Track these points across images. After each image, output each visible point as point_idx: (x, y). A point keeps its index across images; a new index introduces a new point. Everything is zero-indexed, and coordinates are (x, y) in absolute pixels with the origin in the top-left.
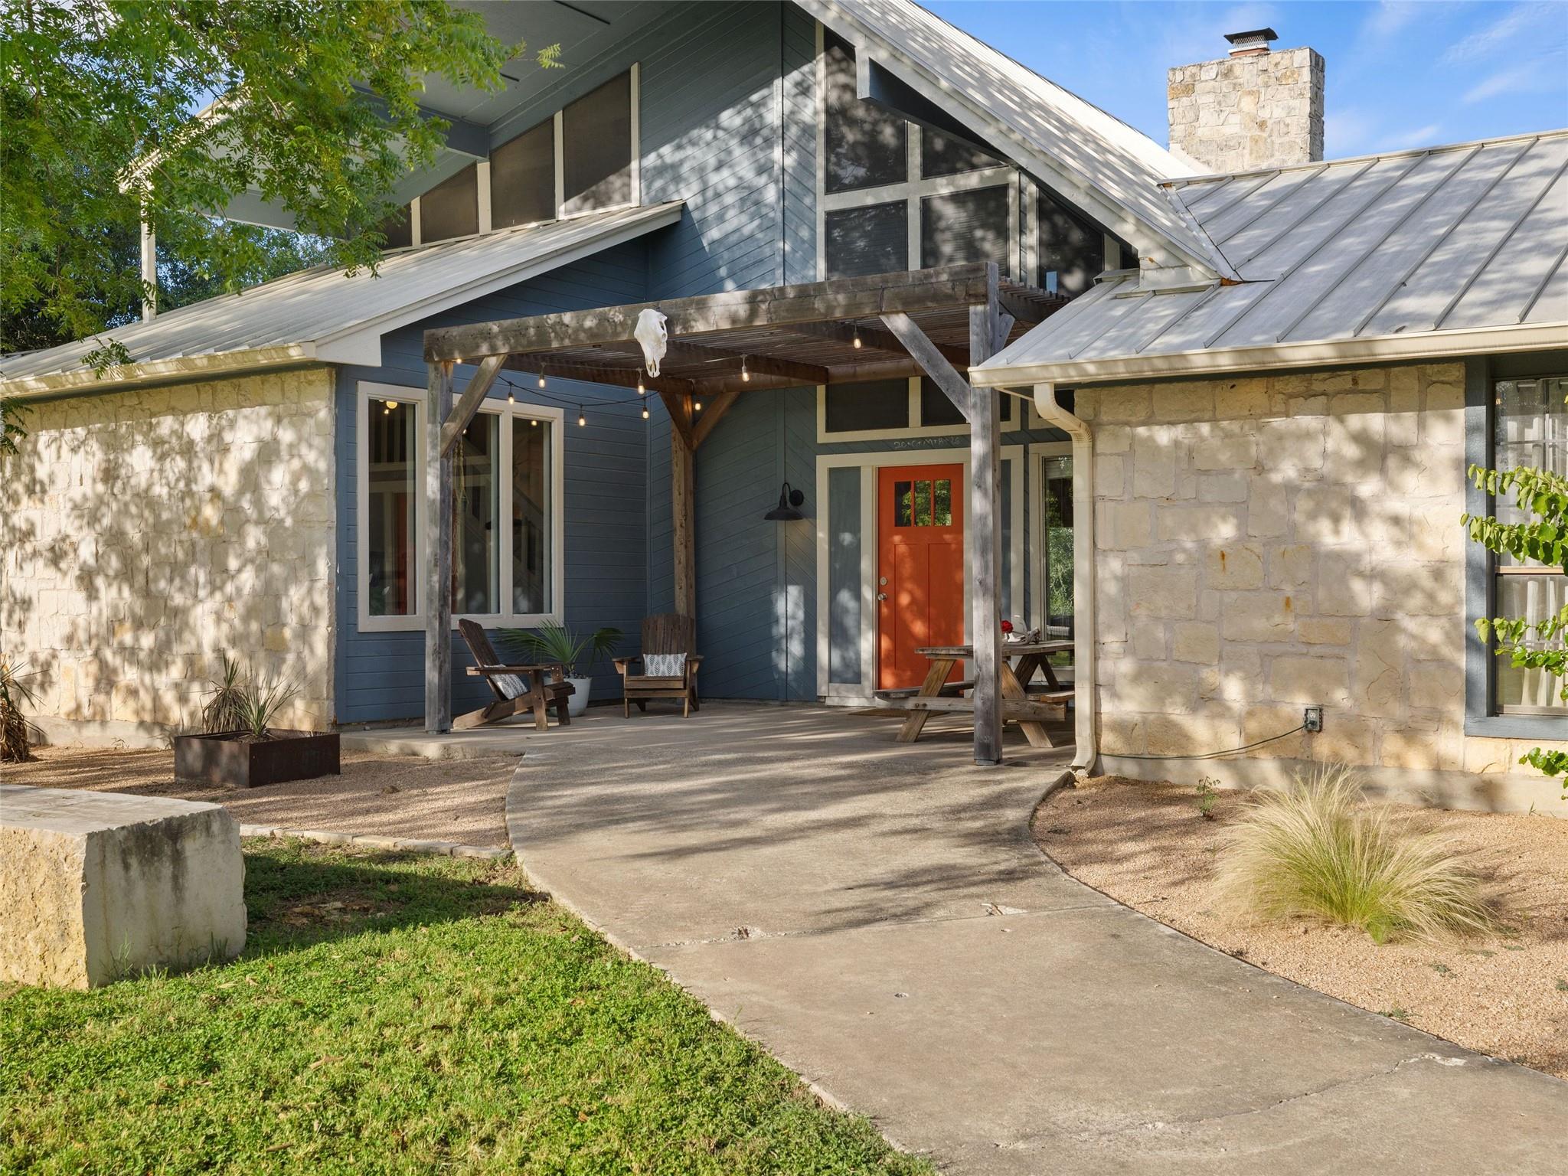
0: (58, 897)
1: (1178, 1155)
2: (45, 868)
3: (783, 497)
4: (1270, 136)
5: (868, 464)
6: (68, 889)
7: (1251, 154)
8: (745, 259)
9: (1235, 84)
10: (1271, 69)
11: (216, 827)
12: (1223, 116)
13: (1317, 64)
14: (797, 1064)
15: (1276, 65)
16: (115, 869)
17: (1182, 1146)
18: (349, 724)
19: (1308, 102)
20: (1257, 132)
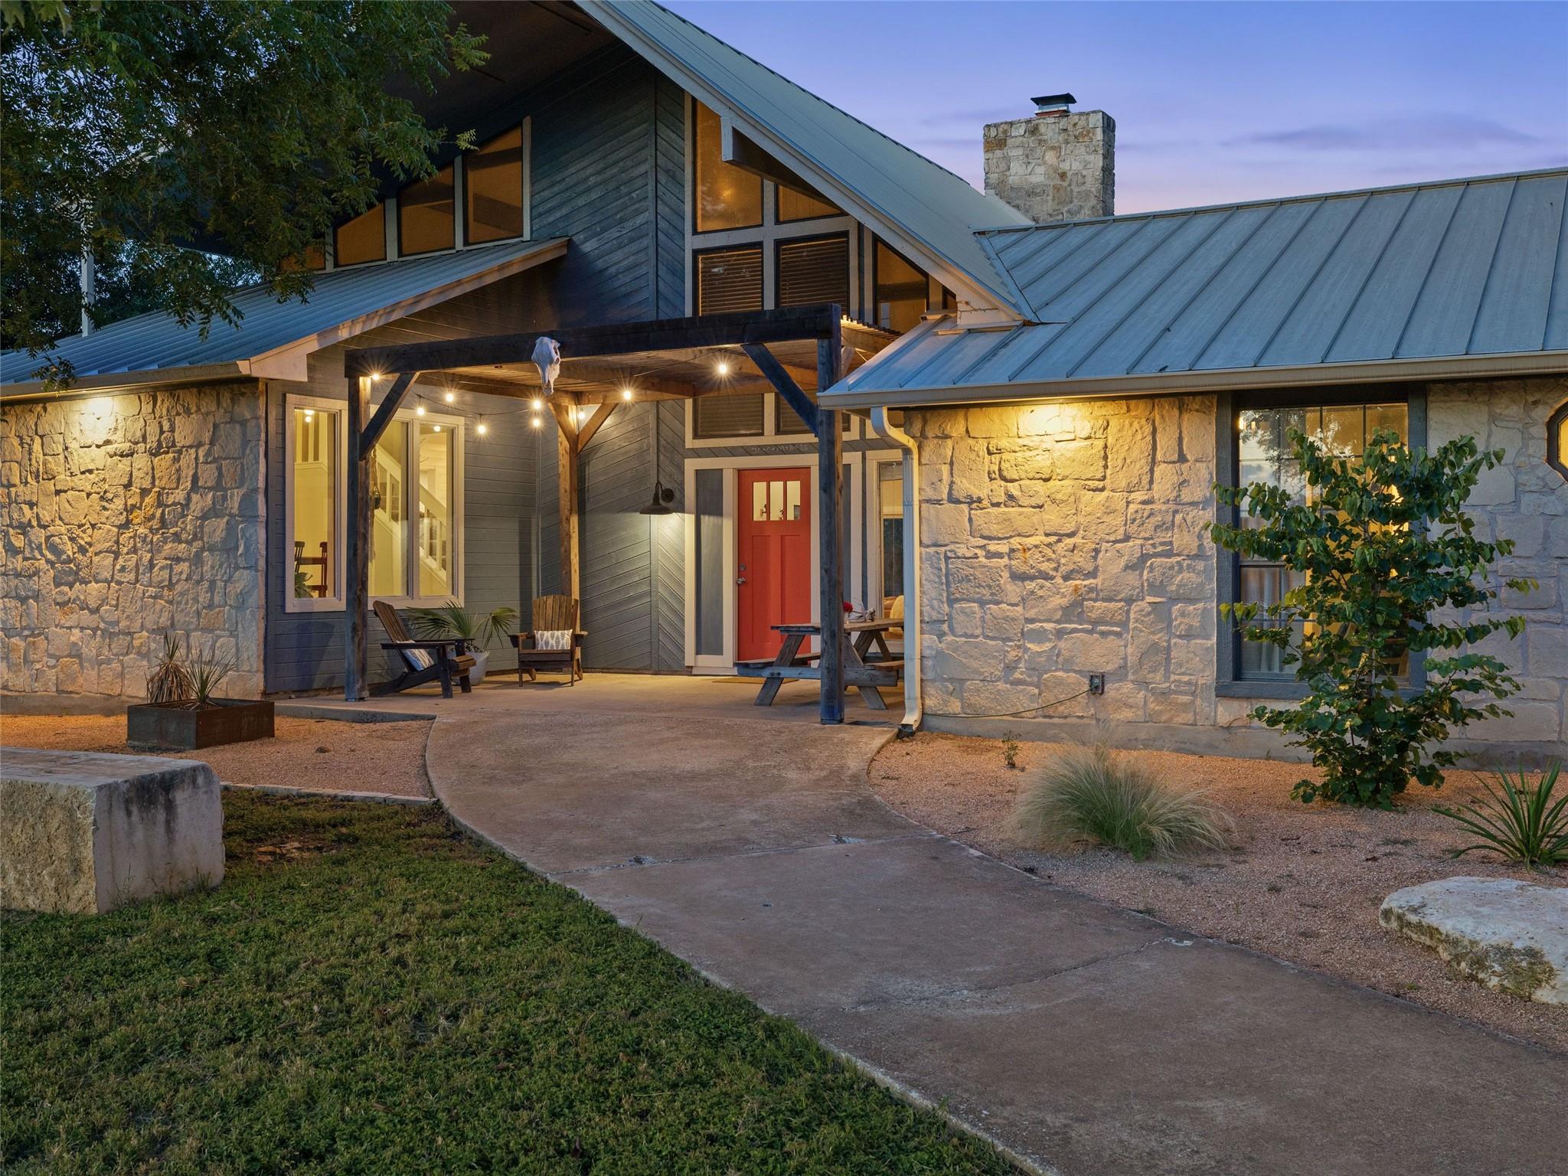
0: (71, 839)
1: (979, 1012)
2: (60, 815)
3: (656, 495)
4: (1070, 185)
5: (728, 466)
6: (81, 832)
7: (1053, 200)
8: (623, 289)
9: (1040, 141)
10: (1070, 128)
11: (200, 780)
12: (1030, 168)
13: (1109, 125)
14: (689, 957)
15: (1075, 125)
16: (119, 815)
17: (981, 1006)
18: (277, 693)
19: (1101, 158)
20: (1059, 182)
